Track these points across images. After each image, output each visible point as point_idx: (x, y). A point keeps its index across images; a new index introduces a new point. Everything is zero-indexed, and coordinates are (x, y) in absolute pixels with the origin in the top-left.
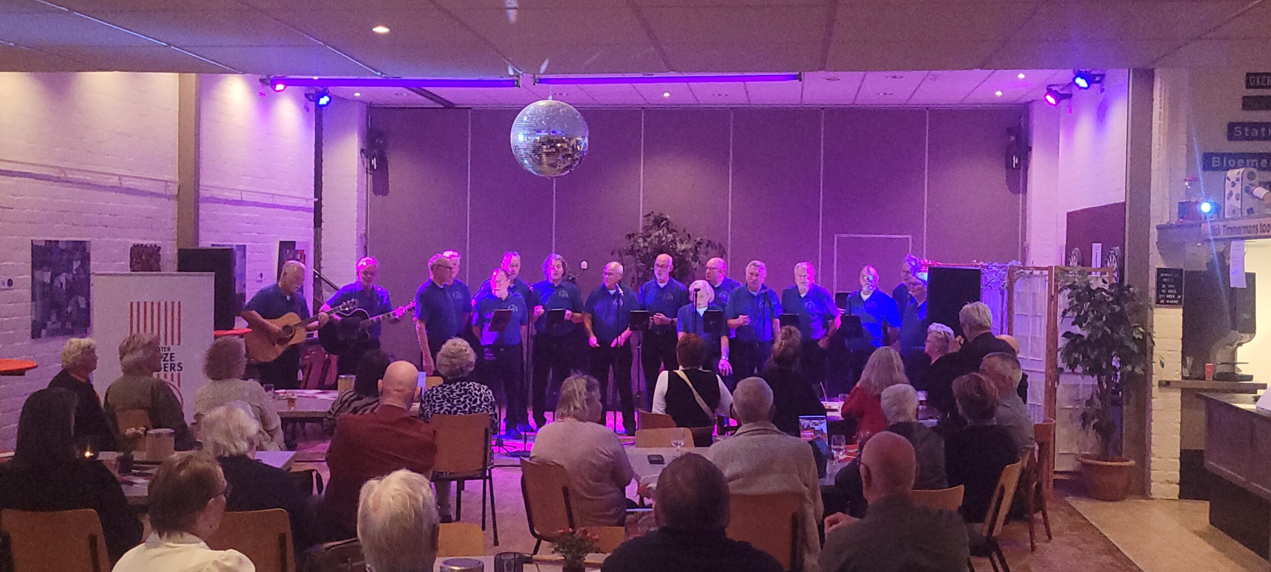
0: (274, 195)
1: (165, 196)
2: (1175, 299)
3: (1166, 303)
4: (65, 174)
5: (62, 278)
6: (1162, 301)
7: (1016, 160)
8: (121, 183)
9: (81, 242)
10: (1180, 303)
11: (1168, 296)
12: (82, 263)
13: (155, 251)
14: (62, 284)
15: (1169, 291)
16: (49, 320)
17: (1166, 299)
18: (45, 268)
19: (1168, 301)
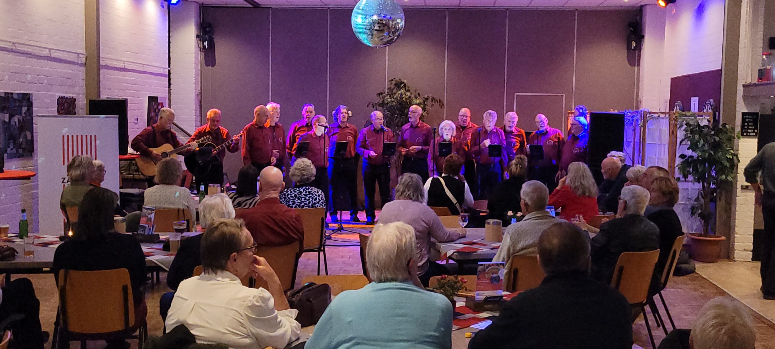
0: (144, 64)
1: (78, 64)
2: (754, 132)
3: (747, 135)
4: (16, 47)
5: (16, 119)
6: (745, 134)
7: (634, 44)
8: (50, 54)
9: (27, 94)
10: (756, 135)
11: (748, 131)
12: (28, 109)
13: (72, 101)
14: (15, 123)
15: (749, 127)
16: (9, 147)
17: (747, 132)
18: (5, 111)
19: (748, 134)
